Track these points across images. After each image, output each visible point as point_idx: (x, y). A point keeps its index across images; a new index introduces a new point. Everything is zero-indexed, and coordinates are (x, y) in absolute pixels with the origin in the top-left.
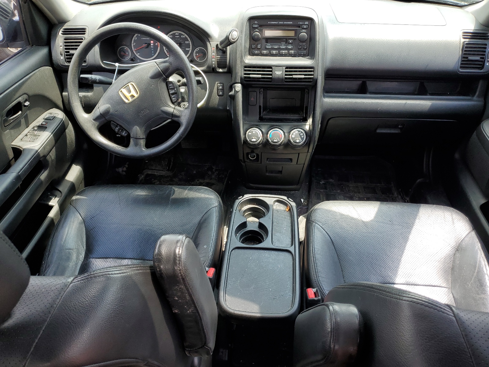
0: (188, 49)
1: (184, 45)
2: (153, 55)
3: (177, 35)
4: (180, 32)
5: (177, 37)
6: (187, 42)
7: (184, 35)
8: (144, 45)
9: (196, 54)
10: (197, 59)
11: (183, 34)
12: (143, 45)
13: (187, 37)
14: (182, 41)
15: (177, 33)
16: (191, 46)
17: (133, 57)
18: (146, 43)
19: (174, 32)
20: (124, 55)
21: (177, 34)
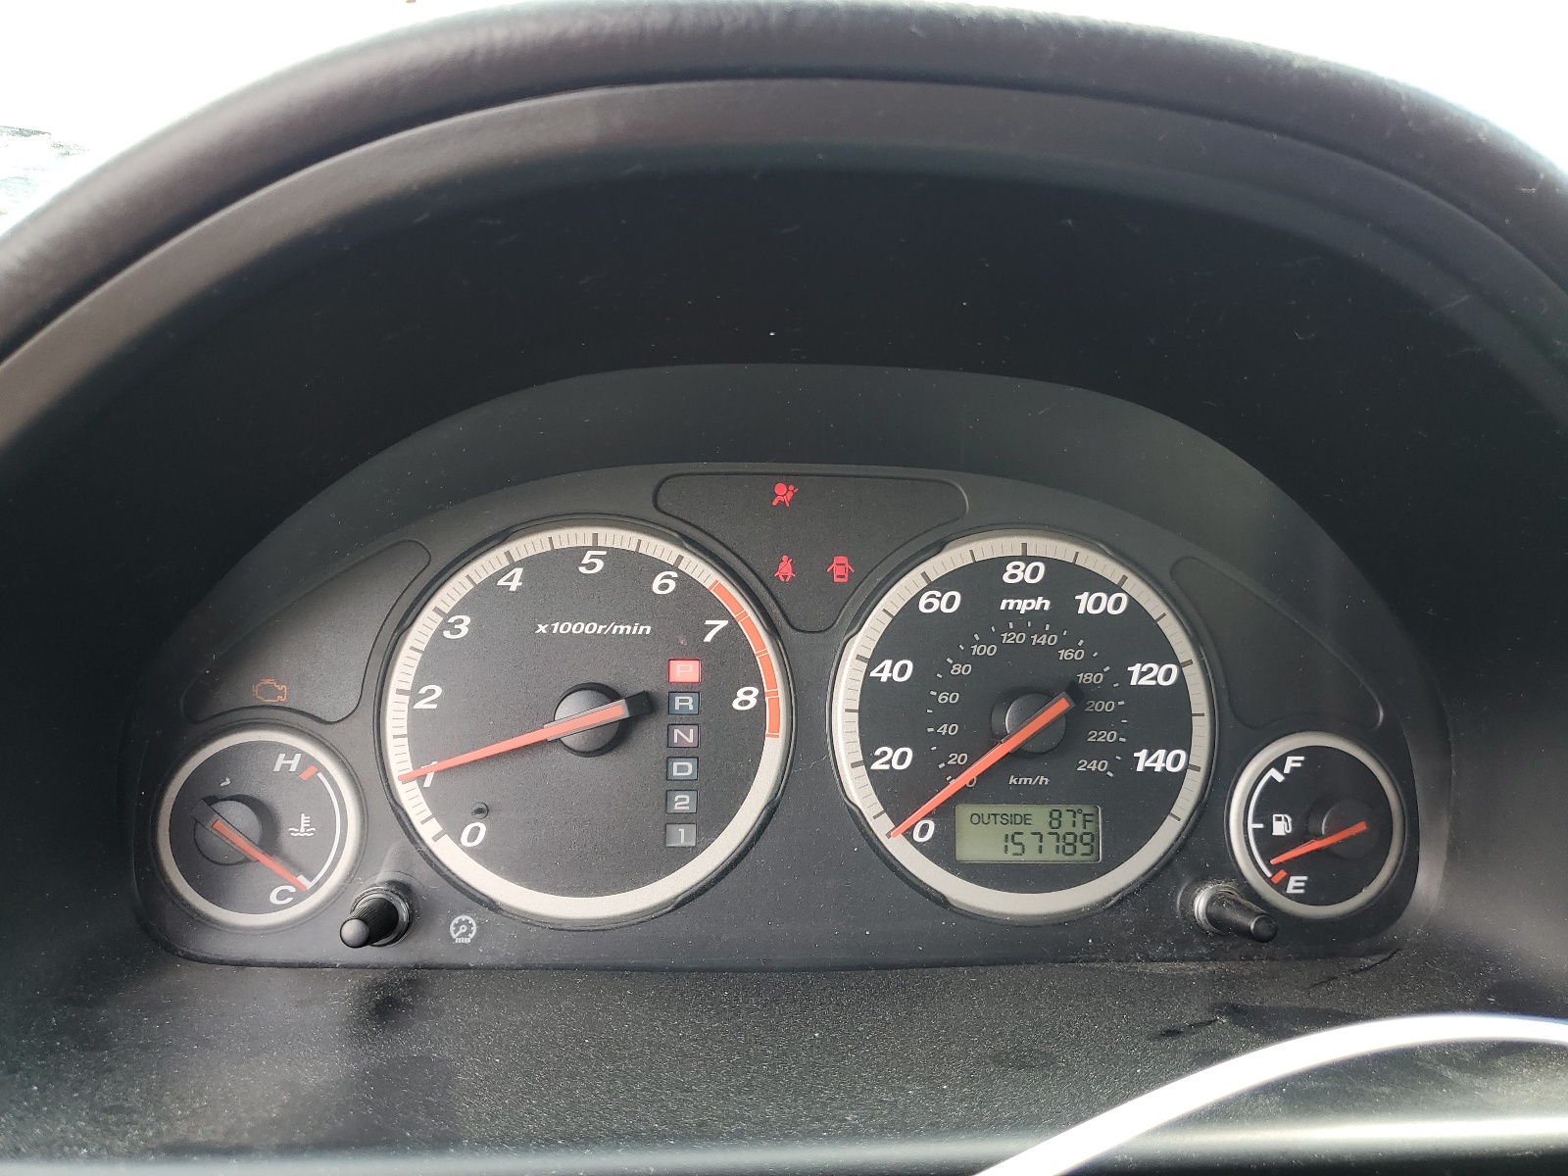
0: (1160, 761)
1: (1107, 706)
2: (683, 836)
3: (1023, 590)
4: (1062, 550)
5: (1023, 606)
6: (1145, 675)
7: (1110, 588)
8: (577, 717)
9: (1264, 813)
10: (1281, 887)
11: (1108, 568)
12: (566, 709)
13: (1154, 605)
14: (1087, 665)
15: (1027, 559)
16: (1201, 730)
17: (384, 874)
18: (610, 694)
19: (986, 548)
20: (247, 860)
21: (1018, 573)
